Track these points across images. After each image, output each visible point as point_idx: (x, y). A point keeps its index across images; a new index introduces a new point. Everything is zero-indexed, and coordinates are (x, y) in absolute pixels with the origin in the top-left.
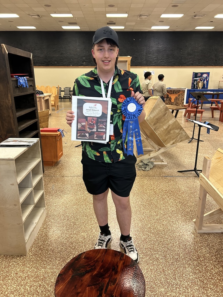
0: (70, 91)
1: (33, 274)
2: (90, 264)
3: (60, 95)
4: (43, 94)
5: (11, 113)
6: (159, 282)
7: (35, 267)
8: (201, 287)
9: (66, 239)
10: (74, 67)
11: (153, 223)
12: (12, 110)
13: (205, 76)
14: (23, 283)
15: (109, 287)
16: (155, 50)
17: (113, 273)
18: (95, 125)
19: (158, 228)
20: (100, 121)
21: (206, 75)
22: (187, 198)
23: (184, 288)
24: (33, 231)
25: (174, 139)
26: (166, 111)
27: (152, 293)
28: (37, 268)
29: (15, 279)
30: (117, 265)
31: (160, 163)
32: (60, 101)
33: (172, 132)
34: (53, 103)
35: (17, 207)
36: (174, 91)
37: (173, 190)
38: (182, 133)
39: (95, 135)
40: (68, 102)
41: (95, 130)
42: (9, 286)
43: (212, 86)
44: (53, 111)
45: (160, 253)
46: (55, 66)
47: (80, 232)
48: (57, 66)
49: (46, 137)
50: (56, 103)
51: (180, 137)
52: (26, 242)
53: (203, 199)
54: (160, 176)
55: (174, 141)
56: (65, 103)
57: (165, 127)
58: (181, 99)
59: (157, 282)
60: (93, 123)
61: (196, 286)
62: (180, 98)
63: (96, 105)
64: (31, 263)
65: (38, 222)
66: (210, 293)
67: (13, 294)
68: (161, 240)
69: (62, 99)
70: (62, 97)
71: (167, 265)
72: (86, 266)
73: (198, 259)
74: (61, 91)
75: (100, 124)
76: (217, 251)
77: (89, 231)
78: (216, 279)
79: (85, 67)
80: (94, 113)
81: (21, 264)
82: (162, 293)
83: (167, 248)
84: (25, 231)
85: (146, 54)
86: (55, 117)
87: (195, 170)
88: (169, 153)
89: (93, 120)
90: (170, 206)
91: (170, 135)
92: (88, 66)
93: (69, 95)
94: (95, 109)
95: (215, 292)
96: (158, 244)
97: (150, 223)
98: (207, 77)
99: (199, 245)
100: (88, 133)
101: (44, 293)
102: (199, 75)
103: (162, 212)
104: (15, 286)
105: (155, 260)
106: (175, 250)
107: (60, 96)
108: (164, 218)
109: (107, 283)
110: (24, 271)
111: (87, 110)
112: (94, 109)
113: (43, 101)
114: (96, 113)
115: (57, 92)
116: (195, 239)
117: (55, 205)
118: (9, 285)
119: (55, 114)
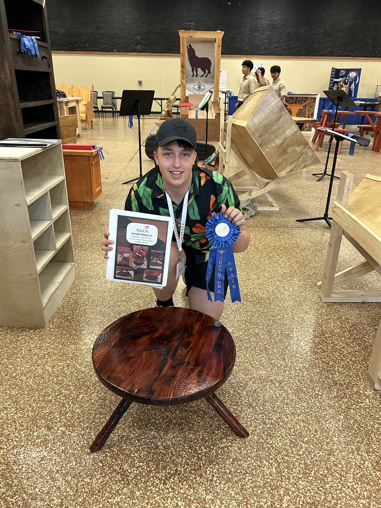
0: (113, 98)
1: (56, 351)
2: (148, 325)
3: (96, 106)
4: (65, 96)
5: (10, 98)
6: (258, 363)
7: (59, 343)
8: (324, 369)
9: (110, 307)
10: (121, 53)
11: (251, 289)
12: (13, 93)
13: (353, 75)
14: (40, 362)
15: (179, 351)
16: (267, 24)
17: (186, 335)
18: (145, 259)
19: (259, 296)
20: (154, 253)
21: (355, 74)
22: (309, 256)
23: (298, 371)
24: (54, 293)
25: (292, 163)
26: (281, 112)
27: (246, 376)
28: (62, 344)
29: (28, 357)
30: (191, 326)
31: (267, 209)
32: (96, 117)
33: (290, 150)
34: (83, 116)
35: (27, 245)
36: (297, 98)
37: (287, 245)
38: (306, 153)
39: (145, 275)
40: (109, 117)
41: (144, 266)
42: (18, 366)
43: (364, 92)
44: (84, 131)
45: (260, 327)
46: (87, 51)
47: (133, 299)
48: (90, 51)
49: (72, 157)
50: (88, 117)
51: (303, 160)
52: (44, 306)
53: (335, 245)
54: (266, 226)
55: (293, 166)
56: (104, 119)
57: (278, 142)
58: (309, 114)
59: (255, 363)
60: (143, 254)
61: (316, 369)
62: (307, 112)
63: (147, 227)
64: (53, 338)
65: (62, 282)
66: (337, 377)
67: (25, 376)
68: (263, 310)
69: (100, 113)
70: (100, 110)
71: (272, 342)
72: (142, 326)
73: (321, 335)
74: (98, 98)
75: (154, 257)
76: (353, 326)
77: (147, 297)
78: (348, 360)
79: (140, 54)
80: (144, 239)
81: (36, 338)
82: (262, 376)
83: (273, 321)
84: (41, 292)
85: (251, 31)
86: (88, 139)
87: (326, 217)
88: (283, 195)
89: (143, 250)
90: (281, 267)
91: (287, 156)
92: (146, 52)
93: (112, 106)
94: (147, 234)
95: (346, 377)
96: (259, 316)
97: (246, 289)
98: (356, 77)
99: (325, 317)
100: (133, 269)
101: (76, 375)
102: (343, 74)
103: (267, 275)
104: (28, 366)
105: (253, 336)
106: (286, 324)
107: (95, 108)
108: (269, 283)
109: (175, 346)
110: (41, 347)
111: (133, 234)
112: (144, 233)
113: (67, 110)
114: (148, 239)
115: (91, 97)
116: (319, 310)
117: (90, 262)
118: (19, 364)
119: (87, 135)
